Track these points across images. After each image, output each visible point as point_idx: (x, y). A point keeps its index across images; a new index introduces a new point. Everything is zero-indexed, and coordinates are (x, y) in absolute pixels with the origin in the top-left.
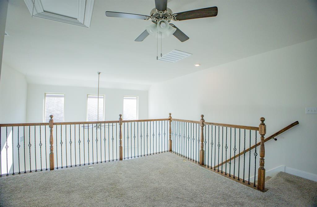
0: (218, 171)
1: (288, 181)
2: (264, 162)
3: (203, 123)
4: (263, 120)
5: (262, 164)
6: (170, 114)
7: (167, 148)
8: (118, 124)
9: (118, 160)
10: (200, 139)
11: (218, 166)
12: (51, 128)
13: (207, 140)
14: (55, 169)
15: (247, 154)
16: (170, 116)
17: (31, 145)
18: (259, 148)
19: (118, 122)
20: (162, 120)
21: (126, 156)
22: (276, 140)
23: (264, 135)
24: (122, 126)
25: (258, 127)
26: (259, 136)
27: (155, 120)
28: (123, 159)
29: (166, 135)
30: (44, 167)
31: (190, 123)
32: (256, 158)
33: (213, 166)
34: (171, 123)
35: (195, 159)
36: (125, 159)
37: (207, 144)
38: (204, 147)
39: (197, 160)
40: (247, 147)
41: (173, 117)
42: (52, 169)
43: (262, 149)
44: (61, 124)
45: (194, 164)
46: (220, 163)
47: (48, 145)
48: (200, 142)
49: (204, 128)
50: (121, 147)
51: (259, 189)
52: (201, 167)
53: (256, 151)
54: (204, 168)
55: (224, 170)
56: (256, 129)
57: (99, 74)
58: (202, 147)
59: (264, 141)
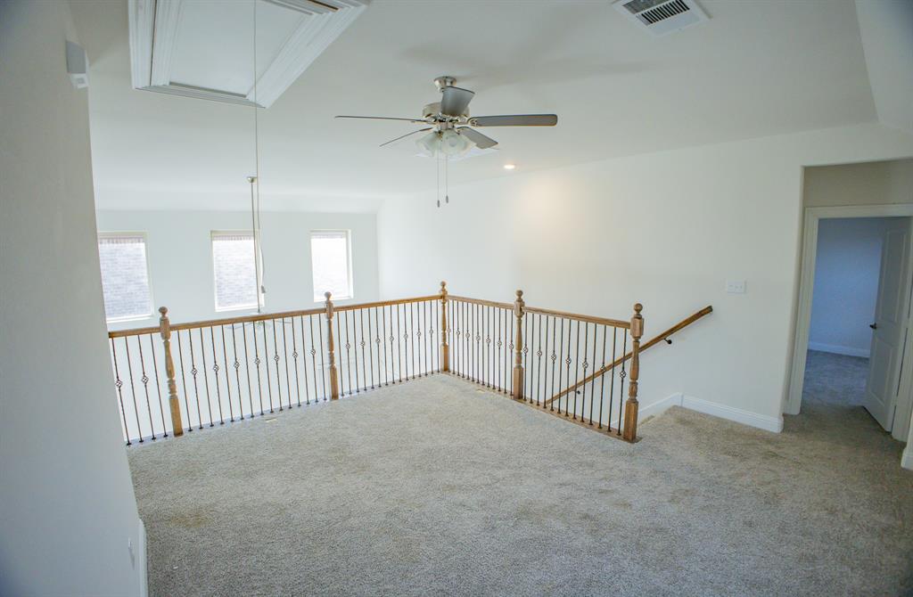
0: (552, 410)
1: (682, 421)
2: (636, 388)
3: (521, 309)
4: (639, 308)
5: (633, 393)
6: (443, 284)
7: (437, 365)
8: (323, 315)
9: (328, 400)
10: (514, 343)
11: (552, 400)
12: (166, 337)
13: (529, 346)
14: (186, 433)
15: (608, 374)
16: (444, 290)
17: (121, 383)
18: (629, 363)
19: (324, 311)
20: (424, 299)
21: (346, 389)
22: (670, 342)
23: (640, 337)
24: (334, 320)
25: (629, 321)
26: (630, 340)
27: (408, 301)
28: (340, 397)
29: (434, 335)
30: (159, 431)
31: (491, 308)
32: (622, 381)
33: (542, 400)
34: (446, 305)
35: (502, 387)
36: (343, 395)
37: (529, 354)
38: (523, 361)
39: (508, 389)
40: (609, 362)
41: (450, 292)
42: (178, 433)
43: (634, 365)
44: (188, 326)
45: (501, 397)
46: (556, 393)
47: (164, 379)
48: (515, 351)
49: (523, 319)
50: (333, 370)
51: (626, 439)
52: (516, 403)
53: (623, 368)
54: (522, 405)
55: (563, 408)
56: (626, 325)
57: (252, 181)
58: (519, 361)
59: (639, 349)
